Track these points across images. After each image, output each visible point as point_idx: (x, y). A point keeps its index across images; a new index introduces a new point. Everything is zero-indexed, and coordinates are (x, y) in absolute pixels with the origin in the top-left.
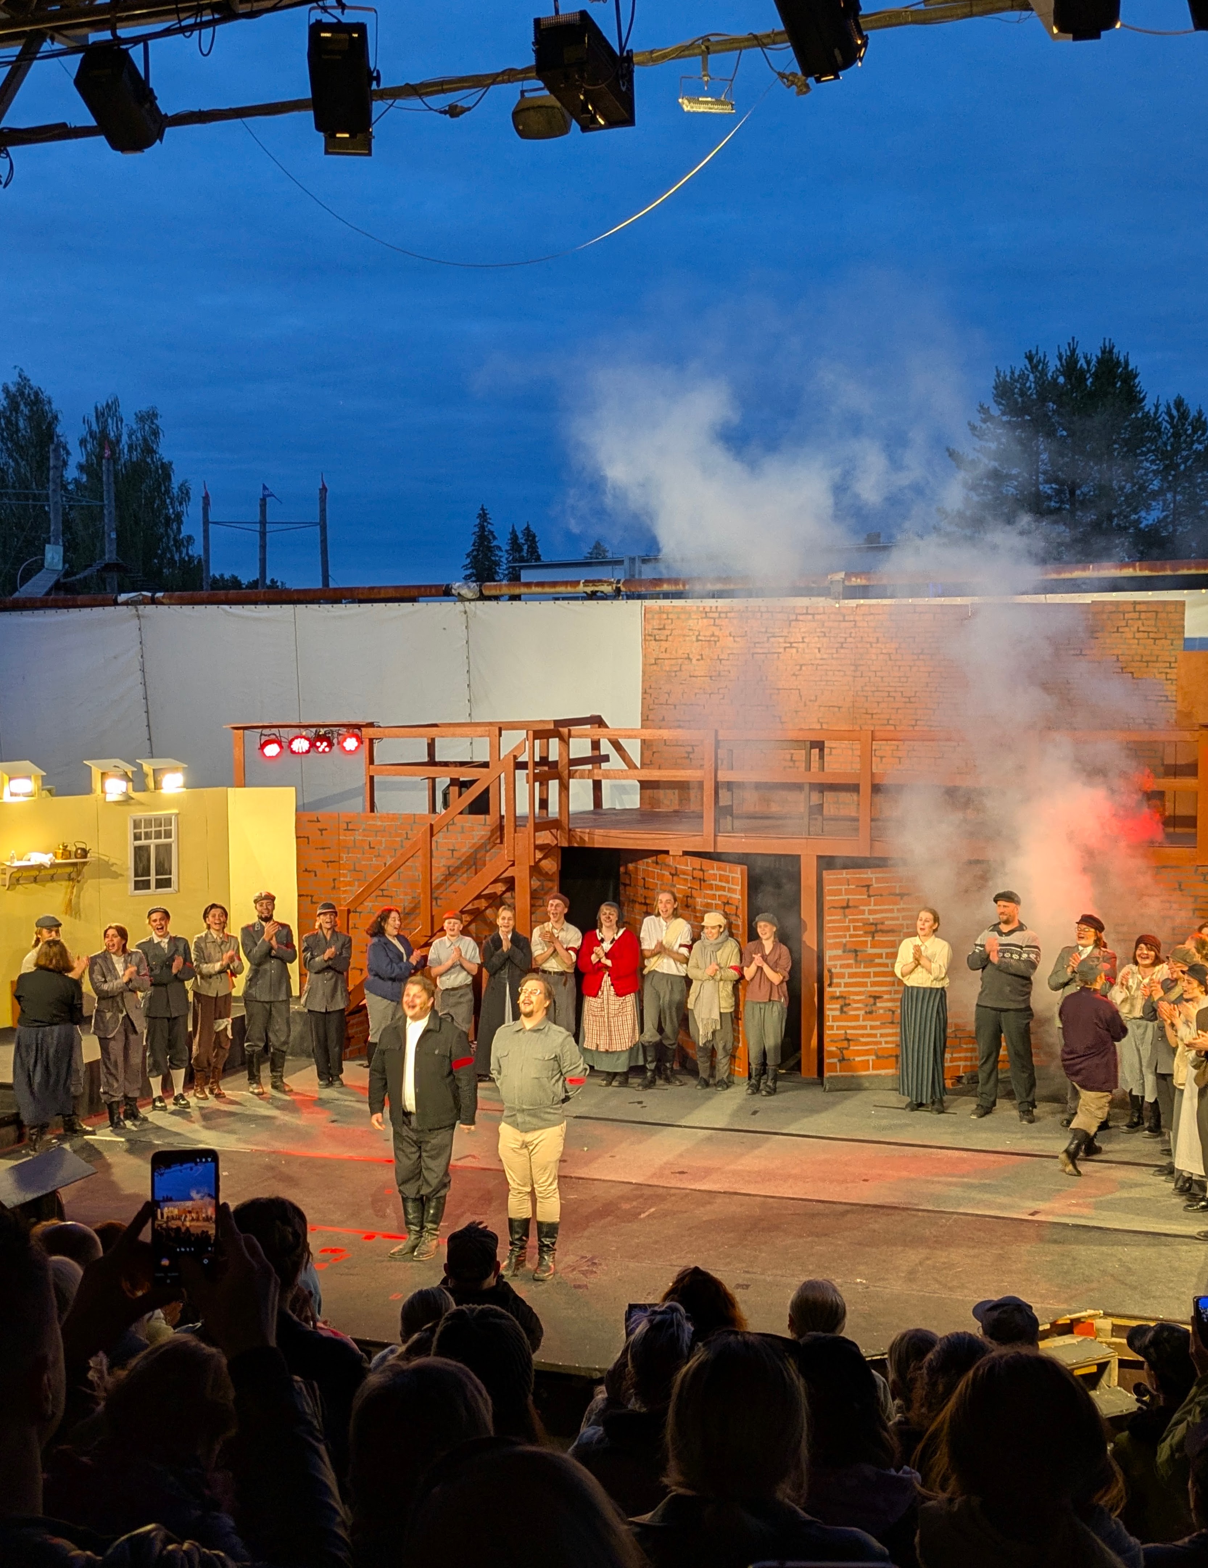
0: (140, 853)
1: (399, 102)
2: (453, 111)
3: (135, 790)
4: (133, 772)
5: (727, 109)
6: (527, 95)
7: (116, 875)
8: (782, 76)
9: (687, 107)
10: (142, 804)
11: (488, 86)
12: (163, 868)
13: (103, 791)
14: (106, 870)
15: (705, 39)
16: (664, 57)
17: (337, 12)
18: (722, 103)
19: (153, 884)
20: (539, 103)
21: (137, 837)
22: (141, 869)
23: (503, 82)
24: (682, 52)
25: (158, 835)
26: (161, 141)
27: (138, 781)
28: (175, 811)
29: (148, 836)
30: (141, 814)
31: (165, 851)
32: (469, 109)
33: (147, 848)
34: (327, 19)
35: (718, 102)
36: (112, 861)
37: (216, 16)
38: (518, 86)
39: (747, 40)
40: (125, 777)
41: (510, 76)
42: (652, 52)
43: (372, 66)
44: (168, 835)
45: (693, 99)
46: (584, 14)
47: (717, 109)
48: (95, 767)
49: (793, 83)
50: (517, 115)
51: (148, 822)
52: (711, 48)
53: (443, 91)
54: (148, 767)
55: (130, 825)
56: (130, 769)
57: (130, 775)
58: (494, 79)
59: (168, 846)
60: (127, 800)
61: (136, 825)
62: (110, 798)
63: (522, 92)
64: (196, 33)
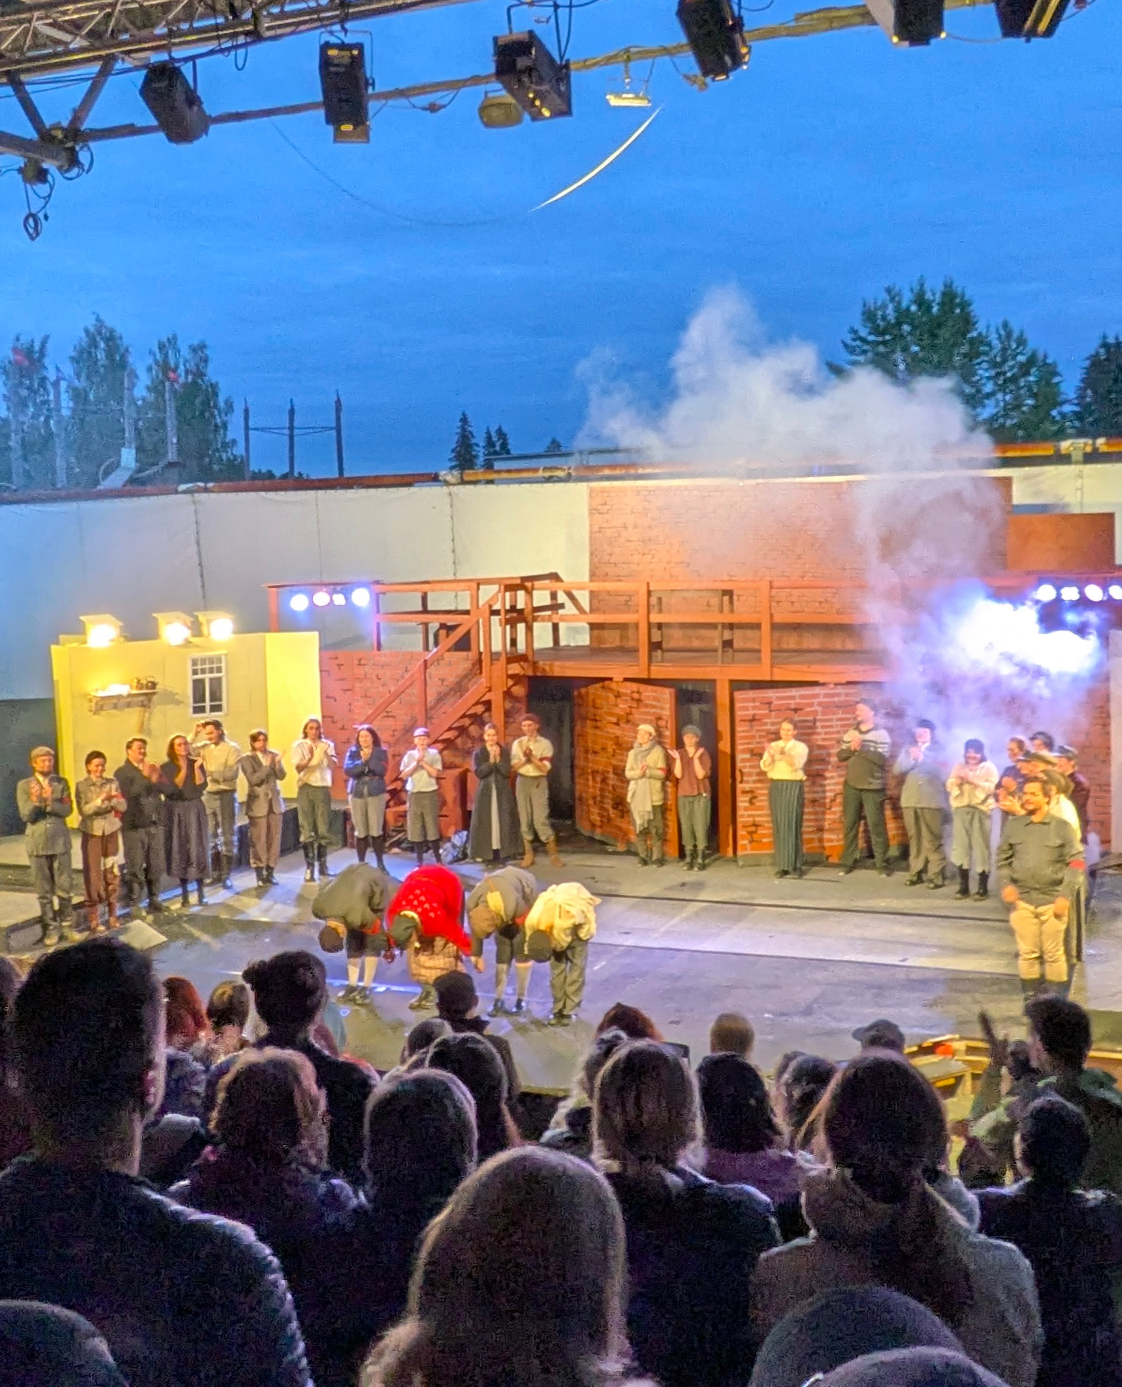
0: (198, 685)
1: (391, 102)
2: (433, 108)
3: (193, 636)
4: (192, 622)
5: (644, 103)
6: (490, 95)
7: (179, 703)
8: (686, 77)
9: (614, 101)
10: (198, 646)
11: (460, 88)
12: (216, 696)
13: (168, 636)
14: (172, 699)
15: (627, 51)
16: (594, 65)
17: (342, 35)
18: (641, 98)
19: (208, 709)
20: (499, 101)
21: (195, 672)
22: (199, 697)
23: (471, 85)
24: (609, 60)
25: (211, 671)
26: (207, 134)
27: (197, 629)
28: (225, 652)
29: (203, 671)
30: (198, 654)
31: (216, 684)
32: (444, 106)
33: (202, 681)
34: (333, 40)
35: (637, 97)
36: (175, 691)
37: (249, 40)
38: (482, 88)
39: (659, 51)
40: (185, 624)
41: (476, 80)
42: (586, 61)
43: (368, 75)
44: (219, 670)
45: (618, 95)
46: (531, 33)
47: (637, 103)
48: (162, 618)
49: (695, 82)
50: (483, 109)
51: (203, 661)
52: (632, 57)
53: (425, 93)
54: (202, 617)
55: (190, 663)
56: (189, 619)
57: (189, 624)
58: (464, 83)
59: (220, 679)
60: (188, 643)
61: (194, 663)
62: (173, 642)
63: (486, 93)
64: (233, 53)
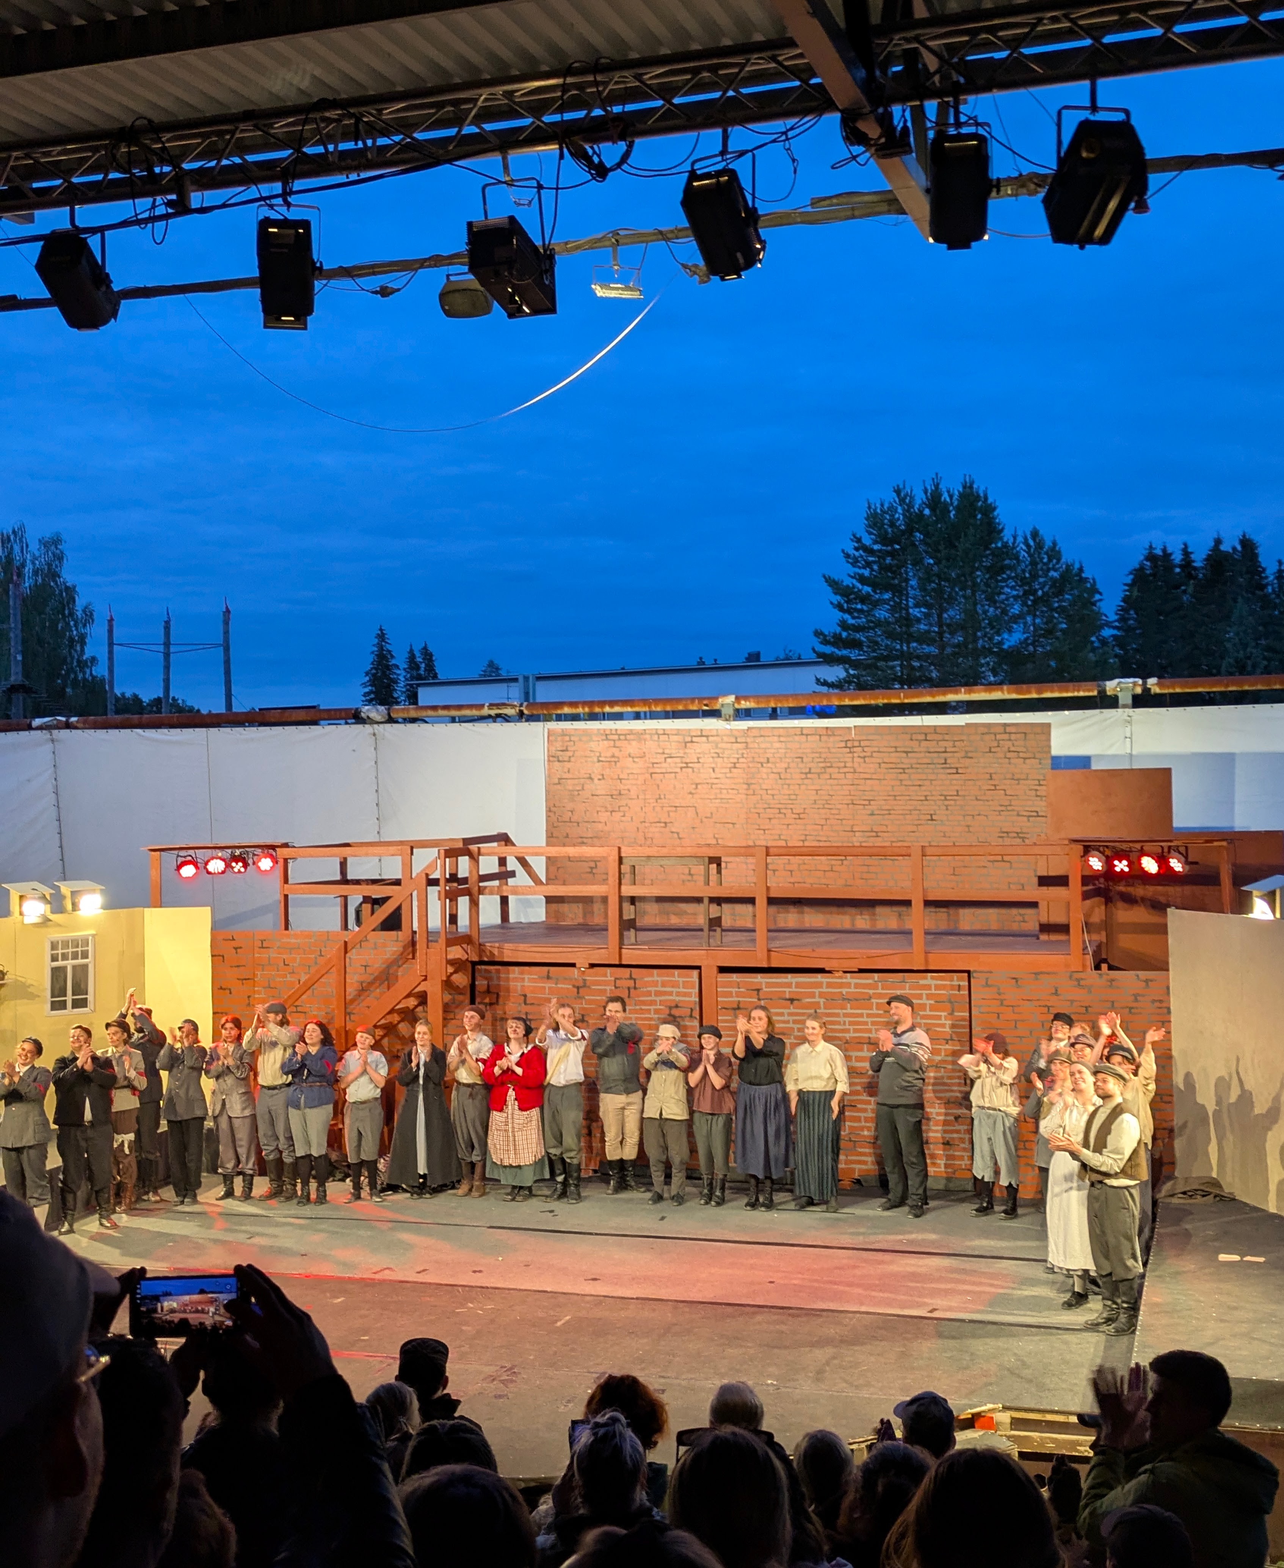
0: (58, 974)
1: (333, 282)
2: (384, 292)
3: (53, 912)
4: (51, 894)
5: (635, 295)
6: (452, 278)
7: (32, 997)
8: (685, 266)
9: (600, 292)
10: (59, 925)
11: (416, 270)
12: (80, 988)
13: (21, 914)
14: (24, 992)
15: (615, 233)
16: (577, 248)
17: (283, 210)
18: (631, 289)
19: (69, 1004)
20: (464, 287)
21: (54, 958)
22: (58, 989)
23: (429, 266)
24: (594, 244)
25: (75, 956)
26: (115, 319)
27: (57, 903)
28: (93, 932)
29: (65, 957)
30: (58, 935)
31: (81, 973)
32: (398, 290)
33: (63, 969)
34: (274, 216)
35: (628, 288)
36: (29, 982)
37: (170, 211)
38: (444, 270)
39: (654, 234)
40: (43, 898)
41: (436, 261)
42: (566, 243)
43: (315, 257)
44: (85, 955)
45: (605, 286)
46: (512, 219)
47: (627, 295)
48: (14, 891)
49: (695, 273)
50: (443, 296)
51: (66, 944)
52: (621, 241)
53: (374, 274)
54: (65, 889)
55: (48, 946)
56: (48, 892)
57: (48, 897)
58: (422, 263)
59: (85, 967)
60: (46, 921)
61: (54, 946)
62: (28, 920)
63: (448, 276)
64: (150, 225)
